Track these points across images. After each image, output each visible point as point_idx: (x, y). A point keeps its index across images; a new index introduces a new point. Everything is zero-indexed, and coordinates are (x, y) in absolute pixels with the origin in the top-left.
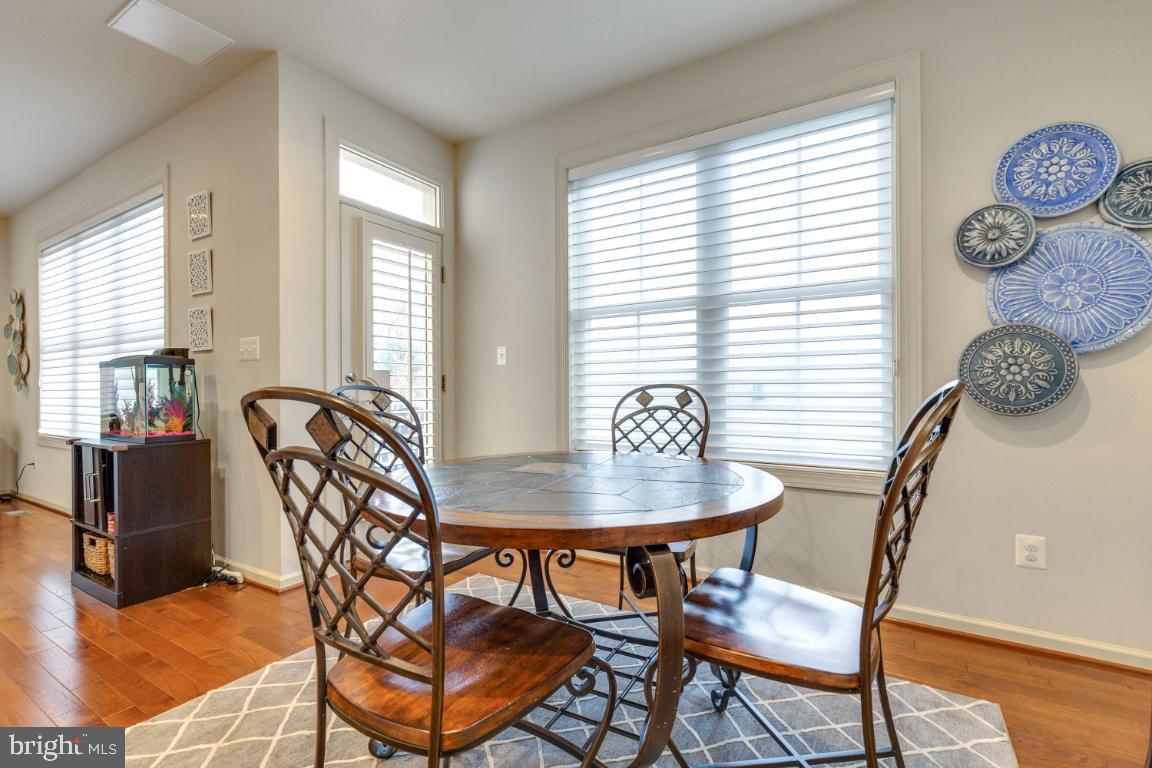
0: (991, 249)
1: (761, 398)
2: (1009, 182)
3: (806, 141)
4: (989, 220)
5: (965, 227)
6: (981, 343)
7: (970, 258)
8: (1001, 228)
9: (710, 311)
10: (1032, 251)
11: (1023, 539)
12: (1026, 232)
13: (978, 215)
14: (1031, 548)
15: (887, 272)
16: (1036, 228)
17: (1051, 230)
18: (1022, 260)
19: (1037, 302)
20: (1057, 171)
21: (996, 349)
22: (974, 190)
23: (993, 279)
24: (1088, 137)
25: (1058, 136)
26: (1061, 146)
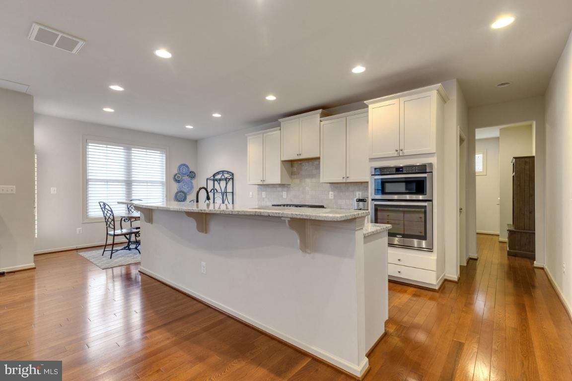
0: (178, 179)
2: (180, 170)
3: (148, 151)
4: (178, 175)
5: (175, 176)
7: (176, 180)
8: (179, 177)
9: (129, 184)
12: (181, 178)
13: (176, 174)
17: (184, 178)
18: (181, 181)
19: (183, 187)
20: (184, 170)
21: (179, 194)
22: (175, 171)
23: (178, 184)
24: (187, 166)
25: (184, 165)
26: (184, 167)
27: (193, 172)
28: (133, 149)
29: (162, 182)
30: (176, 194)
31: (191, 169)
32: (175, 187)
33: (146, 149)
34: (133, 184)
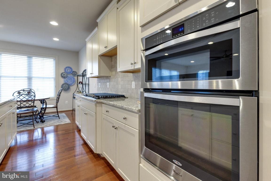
0: (64, 76)
1: (38, 90)
2: (65, 70)
4: (64, 73)
5: (62, 74)
6: (63, 85)
7: (62, 77)
8: (65, 75)
10: (67, 77)
11: (66, 101)
12: (66, 75)
13: (63, 73)
14: (67, 102)
15: (54, 77)
16: (67, 75)
17: (68, 75)
18: (66, 77)
19: (67, 81)
20: (69, 70)
21: (64, 85)
22: (62, 71)
23: (64, 79)
24: (71, 68)
25: (69, 67)
26: (69, 68)
27: (75, 72)
28: (33, 58)
29: (52, 78)
30: (62, 85)
31: (74, 70)
32: (62, 81)
33: (43, 58)
34: (33, 79)
